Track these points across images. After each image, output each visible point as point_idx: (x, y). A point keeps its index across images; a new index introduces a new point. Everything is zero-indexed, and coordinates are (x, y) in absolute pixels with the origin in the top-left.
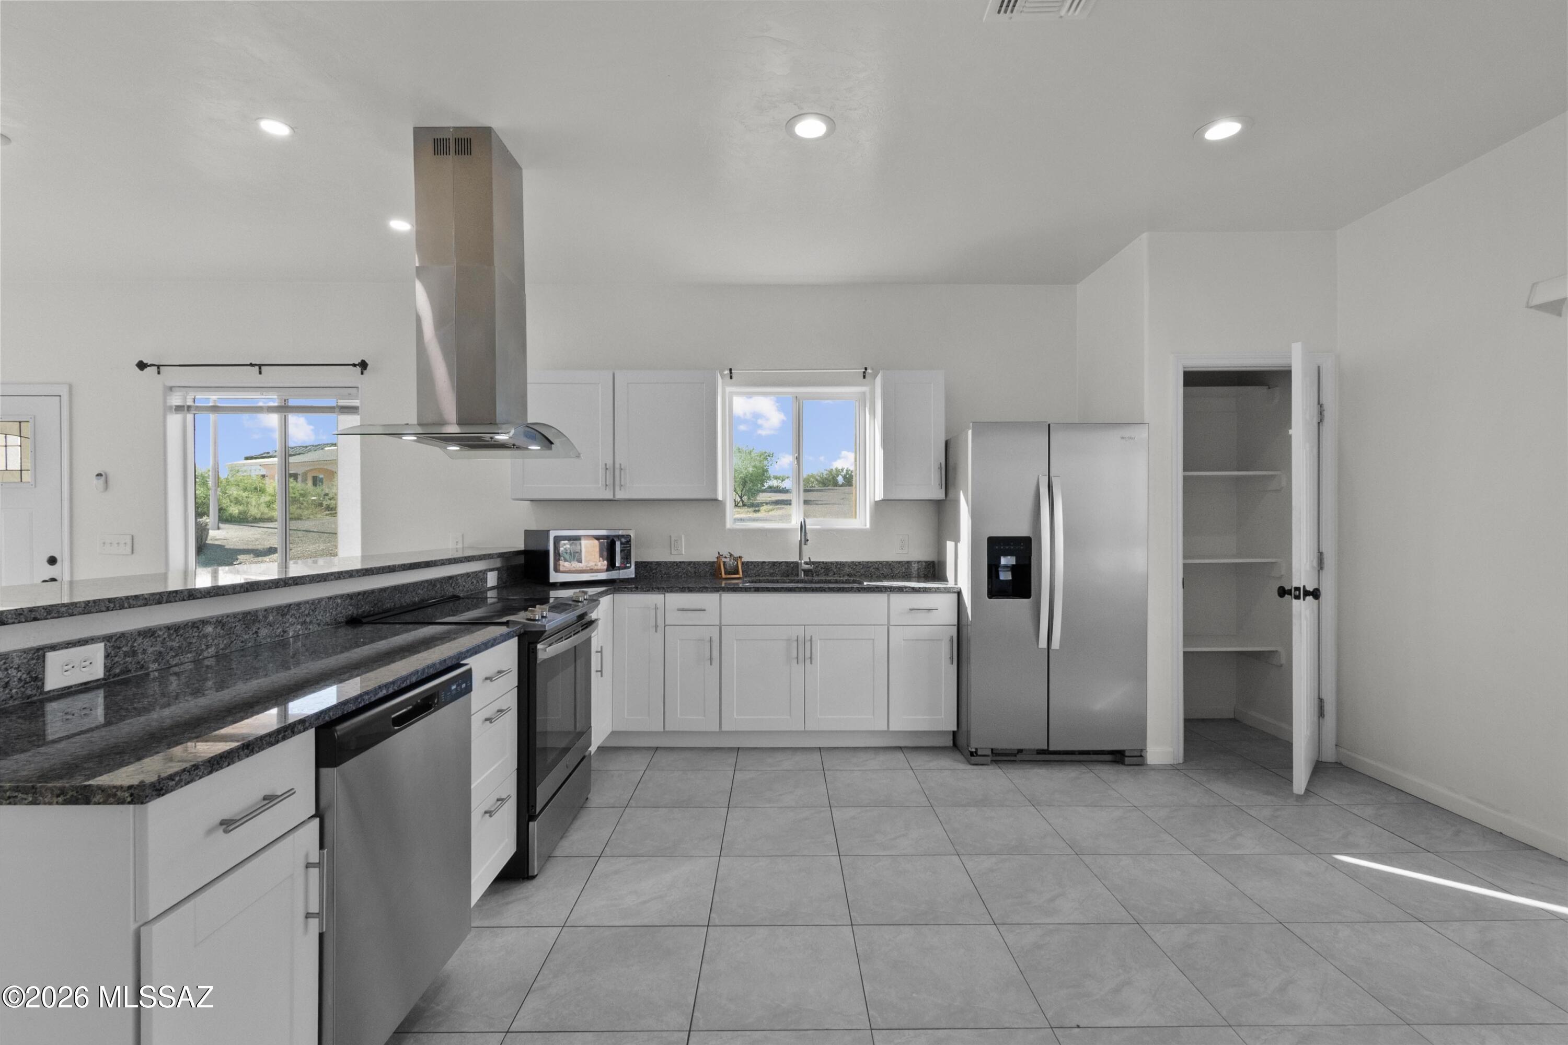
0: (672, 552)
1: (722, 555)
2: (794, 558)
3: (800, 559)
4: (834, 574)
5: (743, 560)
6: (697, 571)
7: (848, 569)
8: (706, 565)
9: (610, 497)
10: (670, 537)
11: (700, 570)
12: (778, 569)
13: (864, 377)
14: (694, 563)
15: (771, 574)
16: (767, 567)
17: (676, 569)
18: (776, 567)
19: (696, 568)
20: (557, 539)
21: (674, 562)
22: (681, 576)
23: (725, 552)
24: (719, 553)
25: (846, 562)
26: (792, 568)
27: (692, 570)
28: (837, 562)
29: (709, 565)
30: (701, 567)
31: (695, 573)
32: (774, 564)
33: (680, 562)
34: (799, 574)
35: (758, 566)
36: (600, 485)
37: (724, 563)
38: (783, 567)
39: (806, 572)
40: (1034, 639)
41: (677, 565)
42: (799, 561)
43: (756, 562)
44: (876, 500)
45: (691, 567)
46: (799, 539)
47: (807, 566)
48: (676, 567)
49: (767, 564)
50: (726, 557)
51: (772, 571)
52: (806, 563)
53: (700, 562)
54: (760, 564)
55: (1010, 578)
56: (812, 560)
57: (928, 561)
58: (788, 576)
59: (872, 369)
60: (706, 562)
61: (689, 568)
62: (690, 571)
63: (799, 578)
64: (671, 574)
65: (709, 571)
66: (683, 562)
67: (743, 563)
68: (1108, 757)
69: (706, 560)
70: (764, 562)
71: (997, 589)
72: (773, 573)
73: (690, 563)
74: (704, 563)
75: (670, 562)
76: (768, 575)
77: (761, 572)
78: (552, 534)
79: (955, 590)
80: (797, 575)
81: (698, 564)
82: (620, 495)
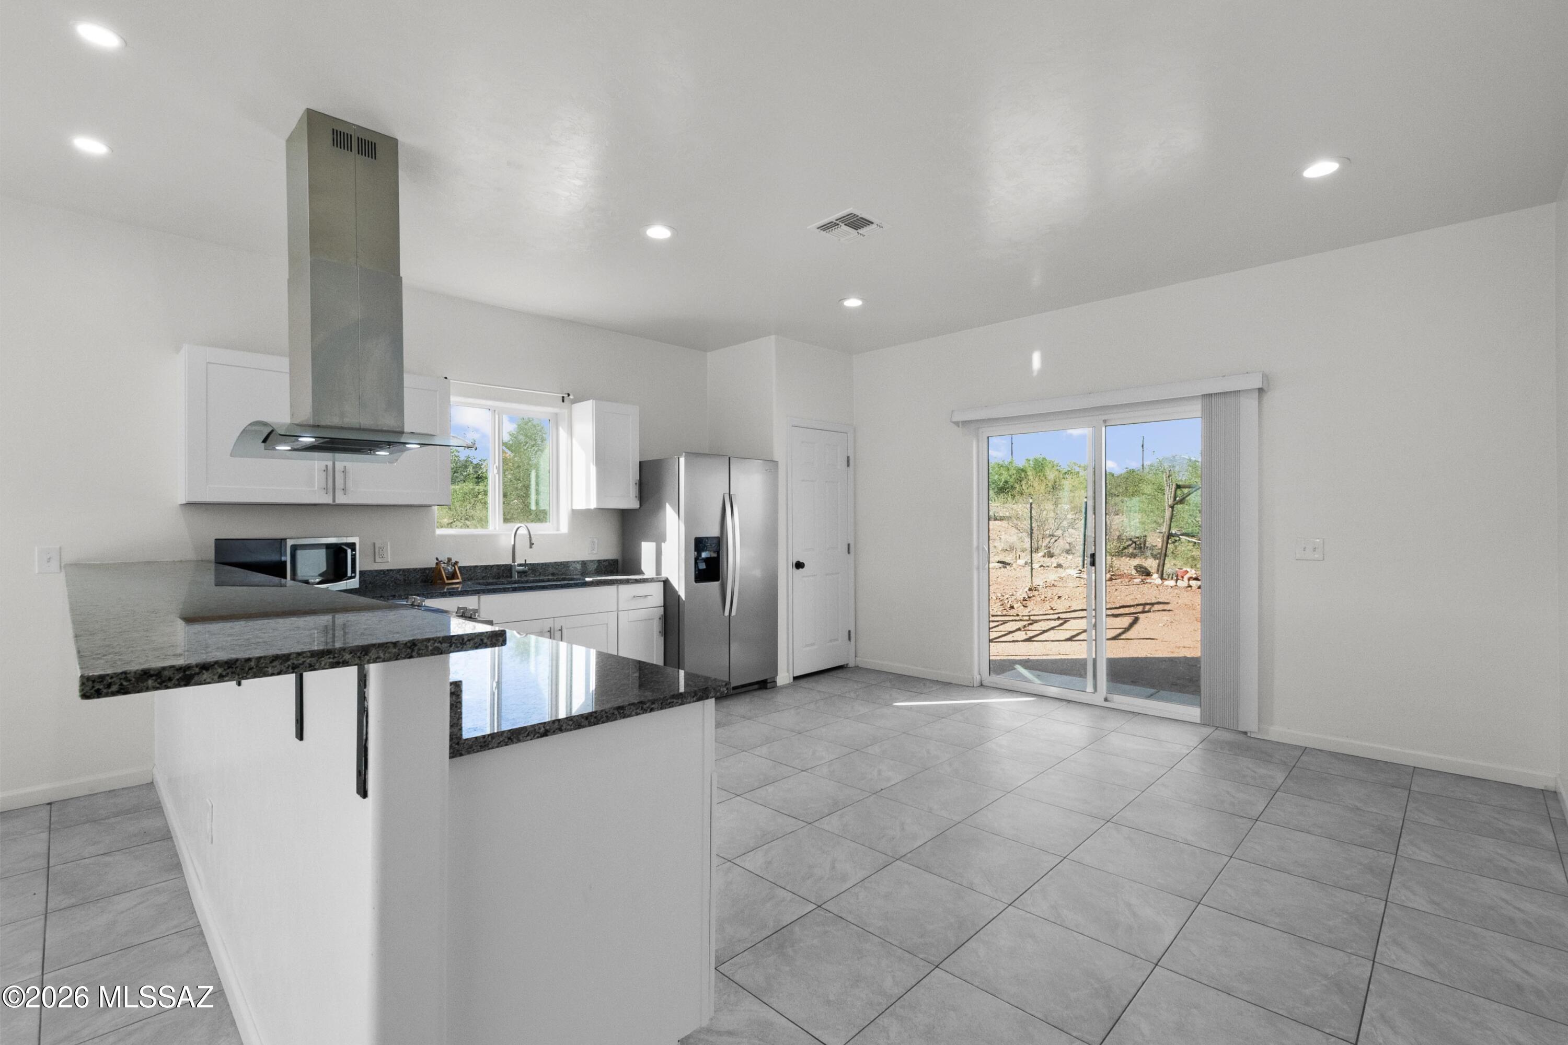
0: (376, 559)
1: (441, 561)
2: (508, 561)
3: (514, 561)
4: (540, 574)
5: (460, 565)
6: (407, 579)
7: (552, 569)
8: (417, 572)
9: (330, 501)
10: (374, 544)
11: (410, 578)
12: (489, 573)
13: (563, 401)
14: (404, 570)
15: (483, 578)
16: (479, 571)
17: (383, 577)
18: (487, 571)
19: (406, 575)
20: (295, 548)
21: (381, 571)
22: (389, 584)
23: (443, 558)
24: (437, 559)
25: (550, 563)
26: (503, 570)
27: (402, 578)
28: (542, 563)
29: (420, 572)
30: (411, 575)
31: (405, 580)
32: (486, 567)
33: (388, 570)
34: (513, 576)
35: (471, 570)
36: (316, 488)
37: (443, 568)
38: (495, 570)
39: (520, 573)
40: (722, 611)
41: (384, 573)
42: (513, 564)
43: (468, 566)
44: (574, 508)
45: (400, 575)
46: (513, 543)
47: (522, 568)
48: (383, 576)
49: (479, 567)
50: (444, 563)
51: (484, 574)
52: (520, 565)
53: (410, 569)
54: (472, 568)
55: (705, 567)
56: (527, 562)
57: (614, 559)
58: (499, 578)
59: (574, 395)
60: (417, 569)
61: (398, 576)
62: (398, 579)
63: (513, 579)
64: (377, 584)
65: (419, 578)
66: (391, 570)
67: (460, 568)
68: (756, 686)
69: (417, 567)
70: (476, 567)
71: (701, 576)
72: (485, 576)
73: (399, 571)
74: (415, 570)
75: (376, 571)
76: (480, 578)
77: (474, 576)
78: (290, 543)
79: (662, 580)
80: (511, 577)
81: (408, 572)
82: (341, 499)
